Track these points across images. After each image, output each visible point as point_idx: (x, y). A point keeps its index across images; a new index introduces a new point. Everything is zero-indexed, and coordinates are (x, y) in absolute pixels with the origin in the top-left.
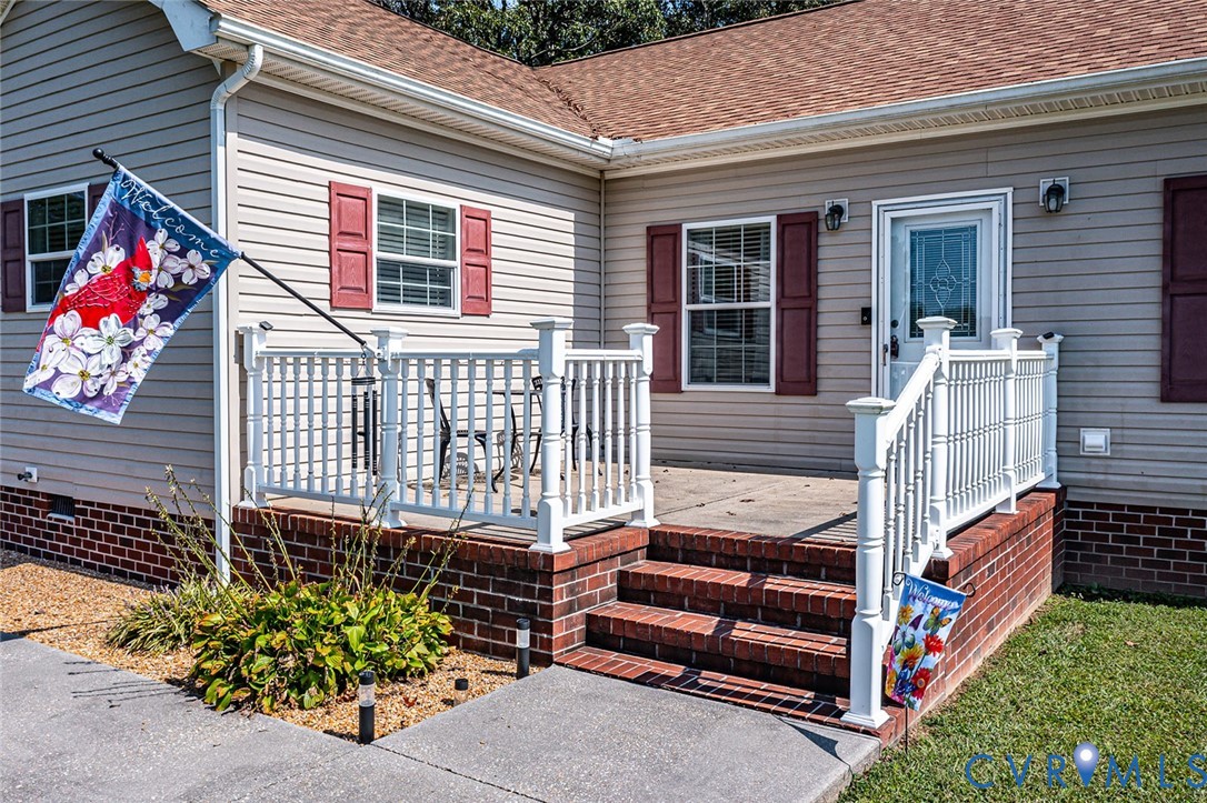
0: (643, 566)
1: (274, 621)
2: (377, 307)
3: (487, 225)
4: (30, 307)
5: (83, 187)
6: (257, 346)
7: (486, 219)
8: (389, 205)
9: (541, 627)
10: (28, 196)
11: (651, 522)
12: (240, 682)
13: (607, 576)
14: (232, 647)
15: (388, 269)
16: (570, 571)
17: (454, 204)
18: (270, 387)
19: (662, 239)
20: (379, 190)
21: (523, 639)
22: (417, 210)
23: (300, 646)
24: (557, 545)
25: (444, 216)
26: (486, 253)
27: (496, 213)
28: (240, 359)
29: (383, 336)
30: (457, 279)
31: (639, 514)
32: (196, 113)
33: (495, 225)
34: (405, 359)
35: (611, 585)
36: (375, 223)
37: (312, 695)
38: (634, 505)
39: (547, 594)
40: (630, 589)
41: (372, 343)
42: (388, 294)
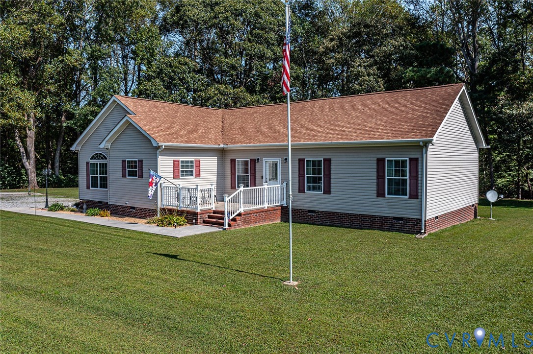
0: (212, 214)
1: (166, 218)
2: (180, 177)
3: (199, 162)
4: (127, 177)
5: (137, 160)
6: (163, 185)
7: (199, 161)
8: (182, 162)
9: (196, 220)
10: (127, 160)
11: (214, 209)
12: (163, 224)
13: (207, 215)
14: (162, 221)
15: (182, 171)
16: (201, 214)
17: (194, 160)
18: (165, 191)
19: (233, 161)
20: (181, 160)
21: (194, 221)
22: (187, 162)
23: (169, 221)
24: (199, 211)
25: (192, 162)
26: (200, 167)
27: (201, 159)
28: (161, 187)
29: (179, 185)
30: (194, 171)
31: (212, 208)
32: (155, 152)
33: (201, 162)
34: (182, 188)
35: (207, 217)
36: (180, 165)
37: (170, 226)
38: (211, 207)
39: (197, 217)
40: (210, 217)
41: (178, 186)
42: (182, 175)
